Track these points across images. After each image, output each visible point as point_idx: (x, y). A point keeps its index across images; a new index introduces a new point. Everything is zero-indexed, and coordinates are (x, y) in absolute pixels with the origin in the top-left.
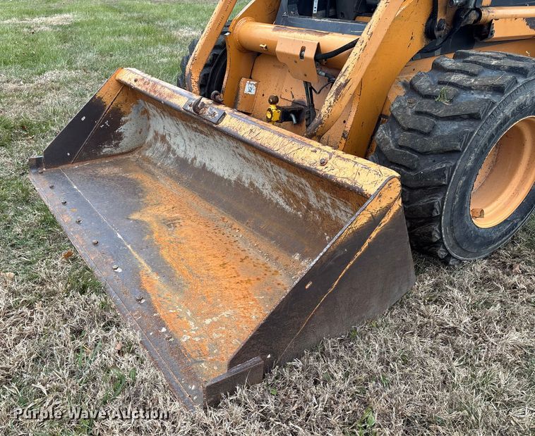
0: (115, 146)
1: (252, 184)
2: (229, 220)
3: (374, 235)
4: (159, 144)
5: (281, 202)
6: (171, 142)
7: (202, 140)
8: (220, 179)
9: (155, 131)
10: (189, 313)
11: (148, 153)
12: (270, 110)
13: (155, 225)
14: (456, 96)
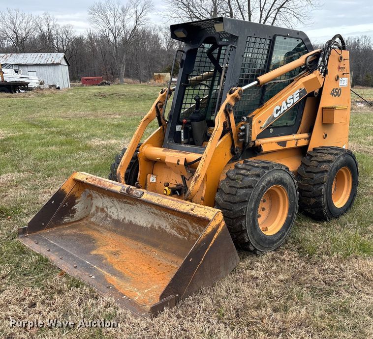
0: (71, 217)
1: (160, 227)
2: (149, 248)
3: (215, 237)
4: (99, 214)
5: (176, 234)
6: (108, 211)
7: (129, 208)
8: (142, 227)
9: (96, 206)
10: (136, 289)
11: (93, 219)
12: (165, 189)
13: (107, 255)
14: (243, 179)
